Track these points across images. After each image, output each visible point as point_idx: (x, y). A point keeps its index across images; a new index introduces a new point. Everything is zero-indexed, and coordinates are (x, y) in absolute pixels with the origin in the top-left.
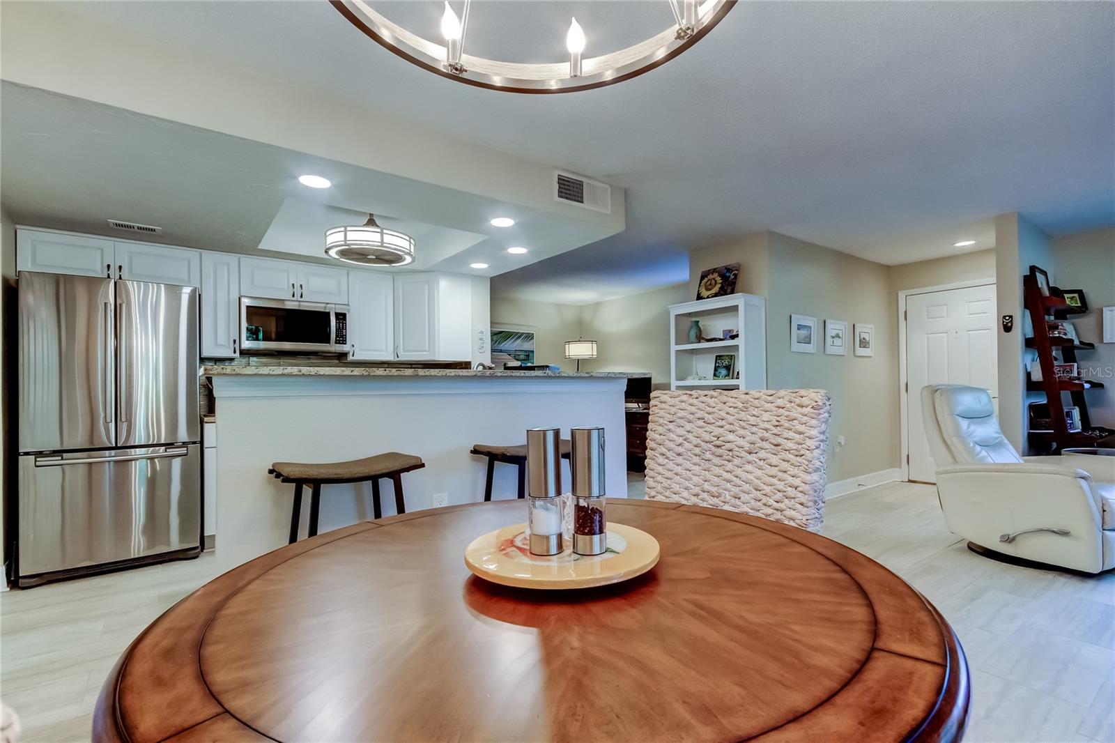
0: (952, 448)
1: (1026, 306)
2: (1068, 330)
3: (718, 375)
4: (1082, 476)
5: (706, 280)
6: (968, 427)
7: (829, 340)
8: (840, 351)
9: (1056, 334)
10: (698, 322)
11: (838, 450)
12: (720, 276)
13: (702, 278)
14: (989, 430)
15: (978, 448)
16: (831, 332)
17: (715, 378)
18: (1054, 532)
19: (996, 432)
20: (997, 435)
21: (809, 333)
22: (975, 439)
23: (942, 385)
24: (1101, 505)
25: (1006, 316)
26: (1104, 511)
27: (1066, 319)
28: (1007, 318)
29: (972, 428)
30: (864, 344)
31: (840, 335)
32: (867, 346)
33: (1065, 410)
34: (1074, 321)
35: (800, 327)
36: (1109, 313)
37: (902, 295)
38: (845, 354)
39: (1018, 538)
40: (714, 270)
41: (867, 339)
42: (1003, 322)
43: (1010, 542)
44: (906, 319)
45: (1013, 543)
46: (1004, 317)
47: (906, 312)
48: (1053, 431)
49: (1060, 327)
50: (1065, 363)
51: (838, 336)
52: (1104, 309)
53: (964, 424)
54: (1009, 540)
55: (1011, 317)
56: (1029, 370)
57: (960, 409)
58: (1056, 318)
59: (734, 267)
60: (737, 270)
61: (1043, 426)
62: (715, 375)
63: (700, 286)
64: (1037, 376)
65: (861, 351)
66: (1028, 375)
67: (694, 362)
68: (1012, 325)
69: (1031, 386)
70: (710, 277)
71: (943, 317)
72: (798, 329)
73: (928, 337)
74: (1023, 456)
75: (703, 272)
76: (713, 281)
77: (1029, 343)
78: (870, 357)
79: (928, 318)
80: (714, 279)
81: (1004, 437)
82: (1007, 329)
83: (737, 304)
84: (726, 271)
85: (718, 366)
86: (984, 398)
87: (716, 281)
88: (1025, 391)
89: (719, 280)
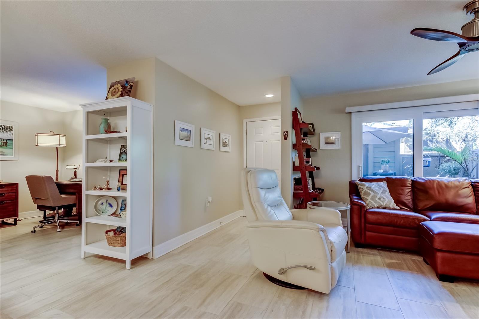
0: (256, 209)
1: (293, 128)
2: (308, 141)
3: (121, 159)
4: (321, 230)
5: (113, 88)
6: (265, 195)
7: (203, 141)
8: (211, 147)
9: (305, 142)
10: (109, 119)
11: (208, 205)
12: (122, 86)
13: (111, 88)
14: (275, 195)
15: (269, 208)
16: (204, 136)
17: (120, 161)
18: (306, 267)
19: (279, 197)
20: (279, 199)
21: (189, 134)
22: (268, 203)
23: (252, 168)
24: (330, 247)
25: (285, 131)
26: (332, 251)
27: (307, 137)
28: (285, 132)
29: (267, 195)
30: (225, 145)
31: (211, 138)
32: (227, 146)
33: (308, 180)
34: (310, 138)
35: (182, 130)
36: (322, 135)
37: (245, 121)
38: (214, 150)
39: (288, 271)
40: (119, 82)
41: (227, 142)
42: (284, 134)
43: (284, 274)
44: (246, 134)
45: (285, 274)
46: (284, 132)
47: (246, 130)
48: (303, 192)
49: (306, 140)
50: (307, 158)
51: (209, 138)
52: (320, 133)
53: (262, 192)
54: (283, 272)
55: (287, 132)
56: (294, 161)
57: (261, 183)
58: (303, 136)
59: (131, 80)
60: (133, 83)
61: (299, 189)
62: (119, 159)
63: (108, 93)
64: (297, 164)
65: (223, 149)
66: (294, 163)
67: (108, 150)
68: (287, 137)
69: (295, 169)
70: (116, 86)
71: (261, 134)
72: (180, 131)
73: (255, 144)
74: (291, 209)
75: (112, 83)
76: (117, 90)
77: (294, 146)
78: (229, 152)
79: (255, 134)
80: (118, 88)
81: (283, 199)
82: (286, 138)
83: (126, 105)
84: (126, 82)
85: (122, 153)
86: (274, 176)
87: (118, 90)
88: (292, 171)
89: (120, 89)
